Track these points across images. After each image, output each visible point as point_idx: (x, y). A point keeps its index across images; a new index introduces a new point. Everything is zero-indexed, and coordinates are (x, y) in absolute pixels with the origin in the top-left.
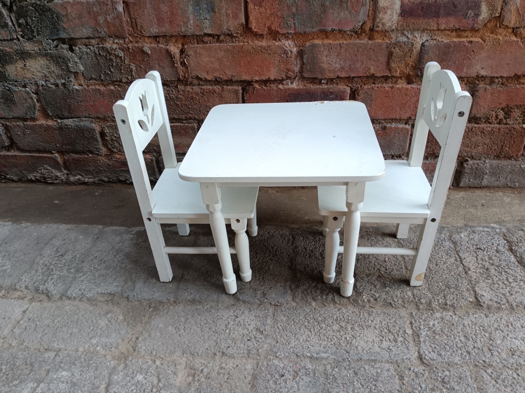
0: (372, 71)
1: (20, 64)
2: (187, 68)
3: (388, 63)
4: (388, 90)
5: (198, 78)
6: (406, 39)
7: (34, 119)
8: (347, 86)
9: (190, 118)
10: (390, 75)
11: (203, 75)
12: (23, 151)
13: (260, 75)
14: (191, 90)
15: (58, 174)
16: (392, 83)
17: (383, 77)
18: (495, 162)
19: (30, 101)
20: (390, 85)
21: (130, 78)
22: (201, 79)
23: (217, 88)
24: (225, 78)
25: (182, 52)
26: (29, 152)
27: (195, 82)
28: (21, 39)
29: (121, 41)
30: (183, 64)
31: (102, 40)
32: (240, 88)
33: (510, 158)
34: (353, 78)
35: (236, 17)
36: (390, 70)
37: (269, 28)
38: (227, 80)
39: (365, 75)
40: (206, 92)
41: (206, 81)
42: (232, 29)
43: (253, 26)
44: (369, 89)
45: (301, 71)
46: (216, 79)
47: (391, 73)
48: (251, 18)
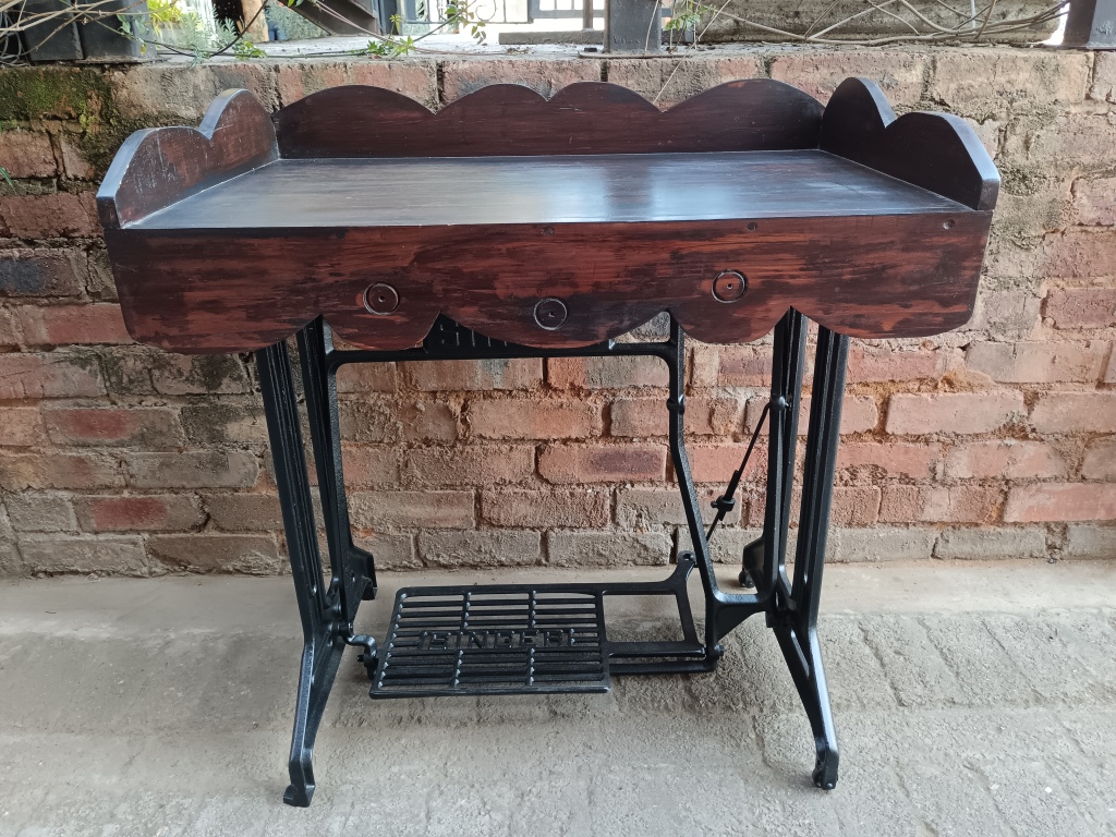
0: (692, 429)
1: (248, 422)
2: (468, 427)
3: (710, 421)
4: (712, 450)
5: (481, 436)
6: (729, 396)
7: (249, 489)
8: (664, 445)
9: (467, 484)
10: (713, 433)
11: (488, 434)
12: (222, 530)
13: (559, 433)
14: (470, 451)
15: (270, 562)
16: (716, 441)
17: (704, 435)
18: (847, 531)
19: (250, 466)
20: (714, 444)
21: (394, 437)
22: (485, 438)
23: (505, 448)
24: (516, 436)
25: (464, 408)
26: (232, 532)
27: (478, 441)
28: (255, 393)
29: (389, 397)
30: (464, 421)
31: (364, 394)
32: (533, 449)
33: (865, 526)
35: (533, 372)
36: (712, 428)
37: (572, 384)
38: (518, 439)
41: (491, 439)
42: (527, 384)
43: (553, 380)
44: (689, 448)
46: (504, 437)
47: (714, 431)
48: (551, 373)
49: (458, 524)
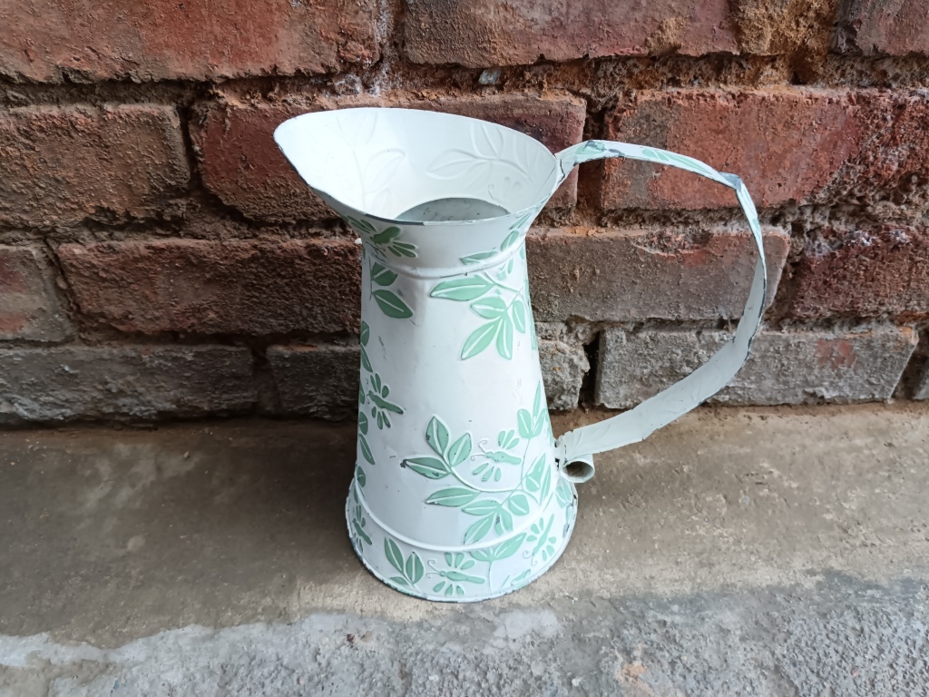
0: (671, 36)
4: (726, 109)
8: (576, 94)
9: (10, 226)
10: (736, 52)
11: (12, 65)
13: (239, 56)
16: (739, 80)
17: (707, 57)
20: (734, 89)
22: (7, 81)
23: (79, 112)
24: (102, 73)
32: (169, 110)
34: (599, 61)
36: (737, 31)
38: (111, 80)
39: (645, 51)
40: (42, 130)
41: (28, 84)
44: (656, 103)
45: (398, 40)
46: (66, 76)
47: (740, 42)
49: (27, 330)
